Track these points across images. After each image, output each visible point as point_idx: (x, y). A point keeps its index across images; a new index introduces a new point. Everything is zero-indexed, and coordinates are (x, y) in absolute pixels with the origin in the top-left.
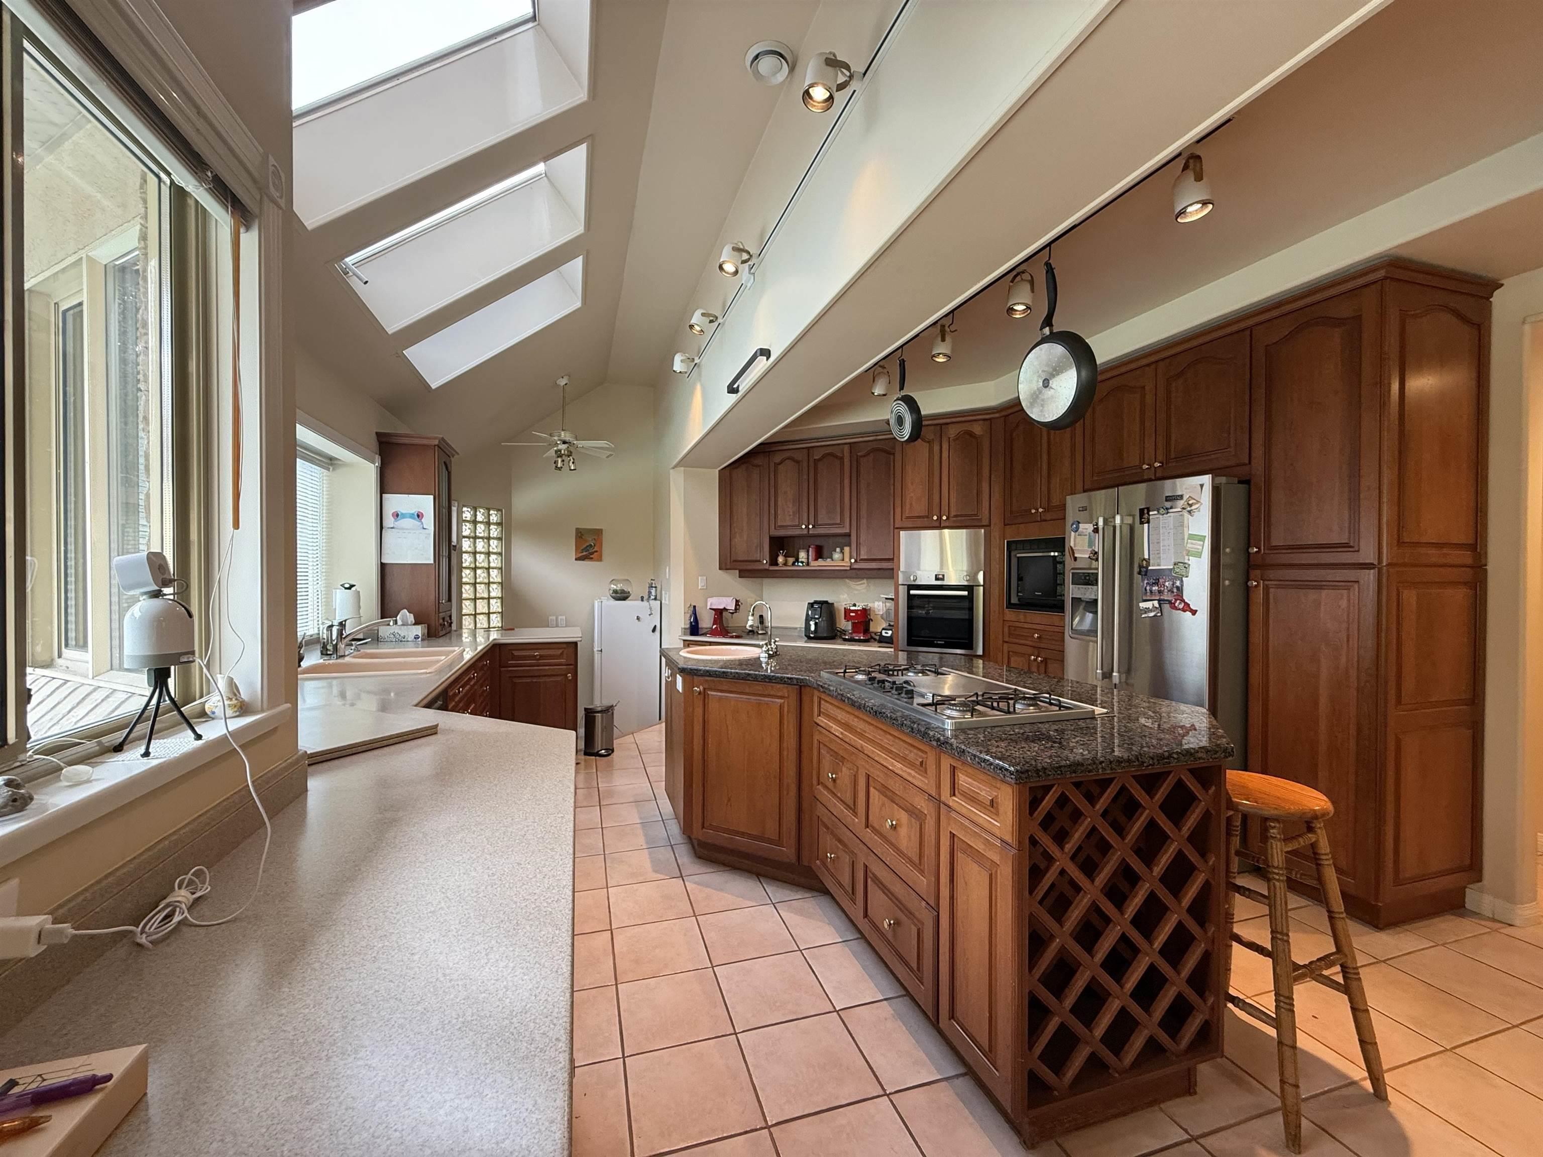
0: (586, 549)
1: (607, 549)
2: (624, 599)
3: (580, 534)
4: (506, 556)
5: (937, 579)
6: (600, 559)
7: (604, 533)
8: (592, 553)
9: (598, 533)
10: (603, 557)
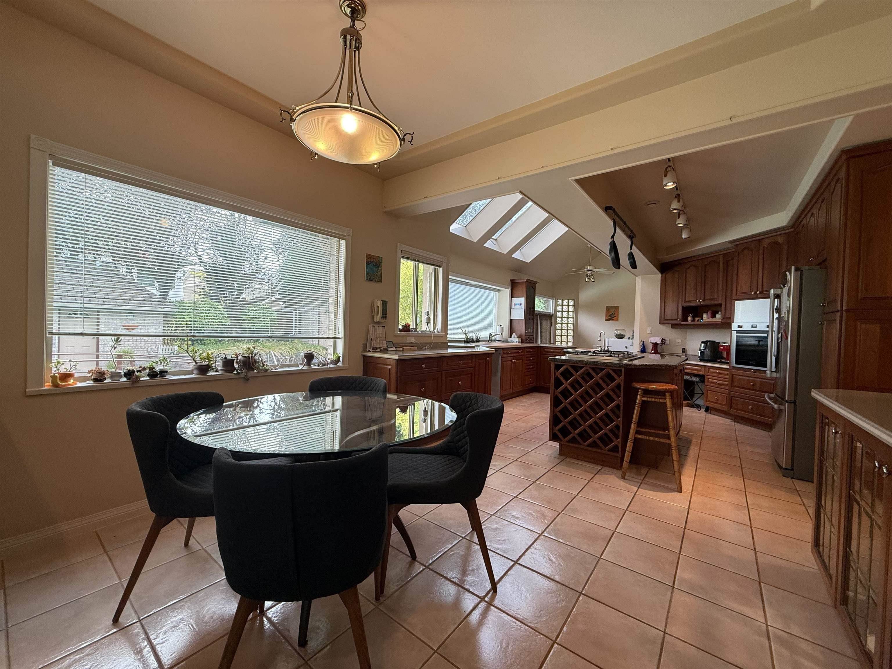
0: (610, 316)
1: (621, 315)
2: (622, 338)
3: (608, 309)
4: (576, 318)
5: (752, 327)
6: (617, 320)
7: (620, 308)
8: (613, 317)
9: (617, 308)
10: (619, 319)
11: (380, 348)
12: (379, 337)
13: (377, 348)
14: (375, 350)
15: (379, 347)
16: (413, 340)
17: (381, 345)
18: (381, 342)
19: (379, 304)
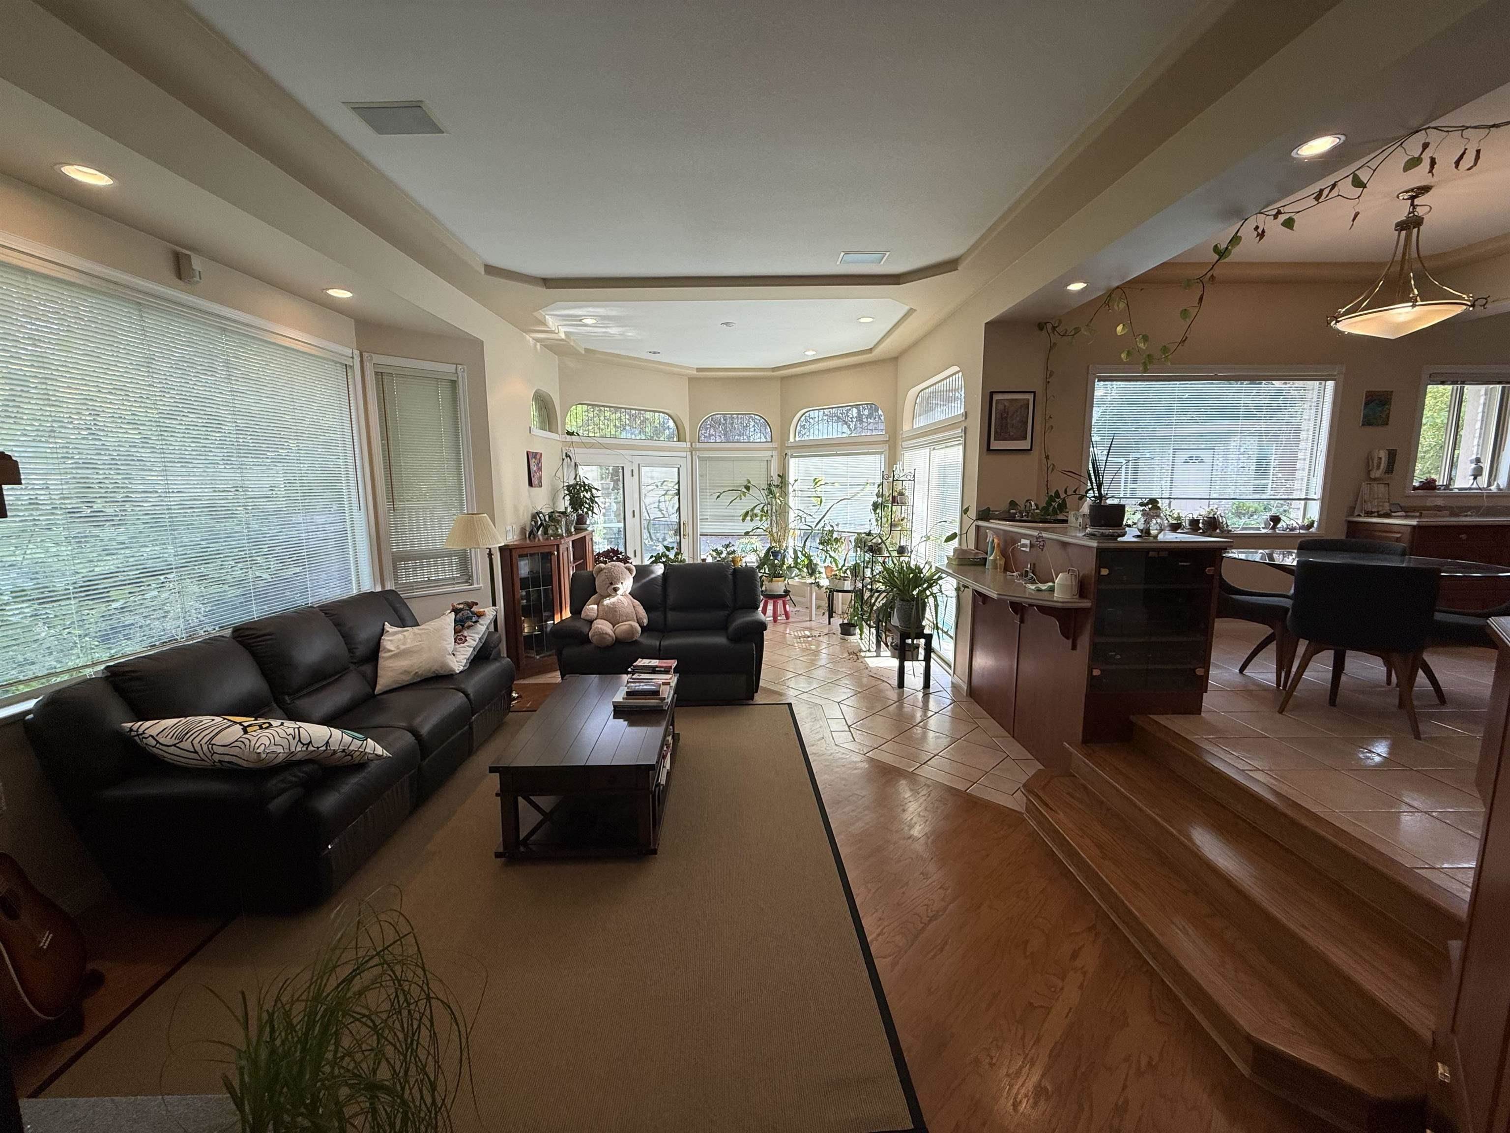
11: (1378, 512)
12: (1378, 498)
13: (1372, 512)
14: (1369, 514)
15: (1376, 510)
16: (1440, 502)
17: (1380, 509)
18: (1381, 504)
19: (1383, 454)
